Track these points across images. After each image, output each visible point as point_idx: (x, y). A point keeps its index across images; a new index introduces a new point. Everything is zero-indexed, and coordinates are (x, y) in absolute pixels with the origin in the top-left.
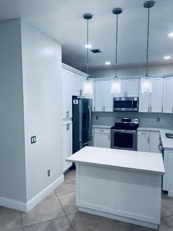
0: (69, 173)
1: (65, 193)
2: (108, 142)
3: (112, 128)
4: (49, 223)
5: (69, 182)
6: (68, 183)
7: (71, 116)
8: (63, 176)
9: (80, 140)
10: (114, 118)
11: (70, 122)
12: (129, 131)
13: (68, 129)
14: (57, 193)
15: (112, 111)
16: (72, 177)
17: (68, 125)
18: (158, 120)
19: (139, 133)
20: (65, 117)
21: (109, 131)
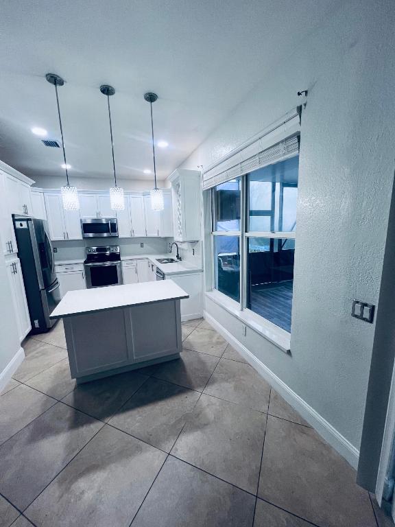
0: (29, 342)
1: (37, 373)
2: (83, 282)
3: (85, 262)
4: (31, 427)
5: (37, 355)
6: (37, 357)
7: (15, 249)
8: (22, 349)
9: (41, 287)
10: (84, 248)
11: (17, 260)
12: (108, 264)
13: (15, 272)
14: (22, 378)
15: (82, 238)
16: (38, 346)
17: (14, 265)
18: (142, 245)
19: (124, 264)
20: (5, 251)
21: (82, 267)
